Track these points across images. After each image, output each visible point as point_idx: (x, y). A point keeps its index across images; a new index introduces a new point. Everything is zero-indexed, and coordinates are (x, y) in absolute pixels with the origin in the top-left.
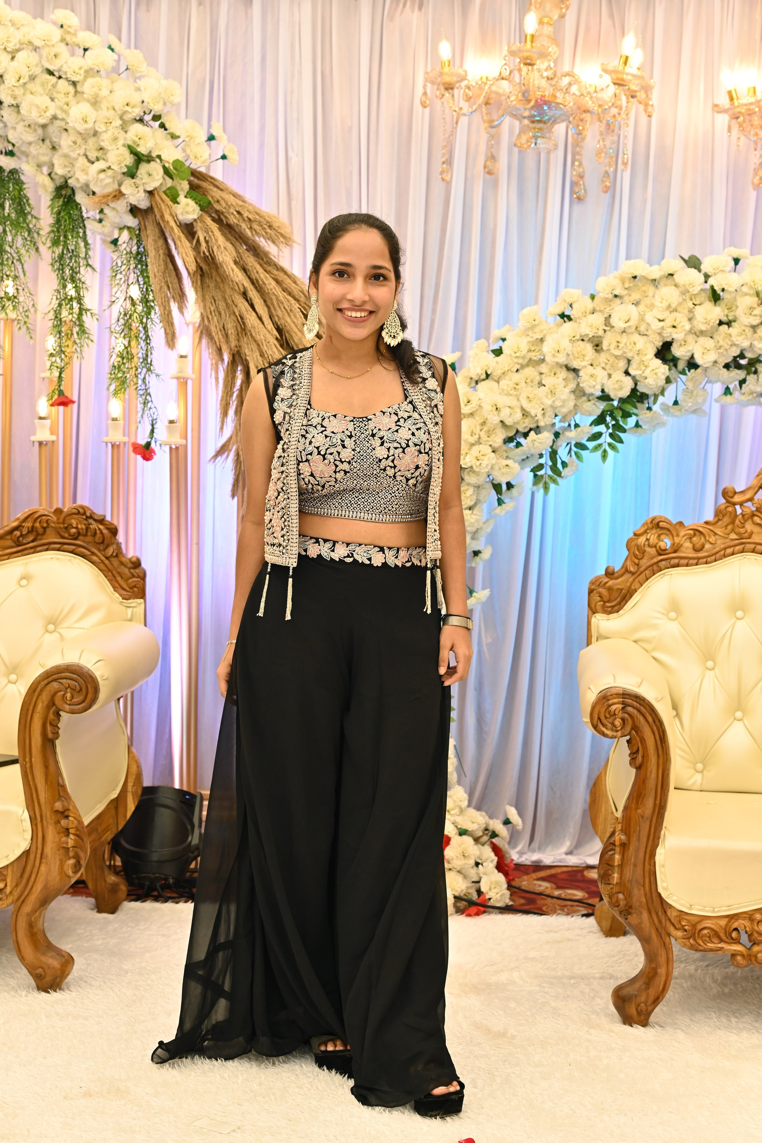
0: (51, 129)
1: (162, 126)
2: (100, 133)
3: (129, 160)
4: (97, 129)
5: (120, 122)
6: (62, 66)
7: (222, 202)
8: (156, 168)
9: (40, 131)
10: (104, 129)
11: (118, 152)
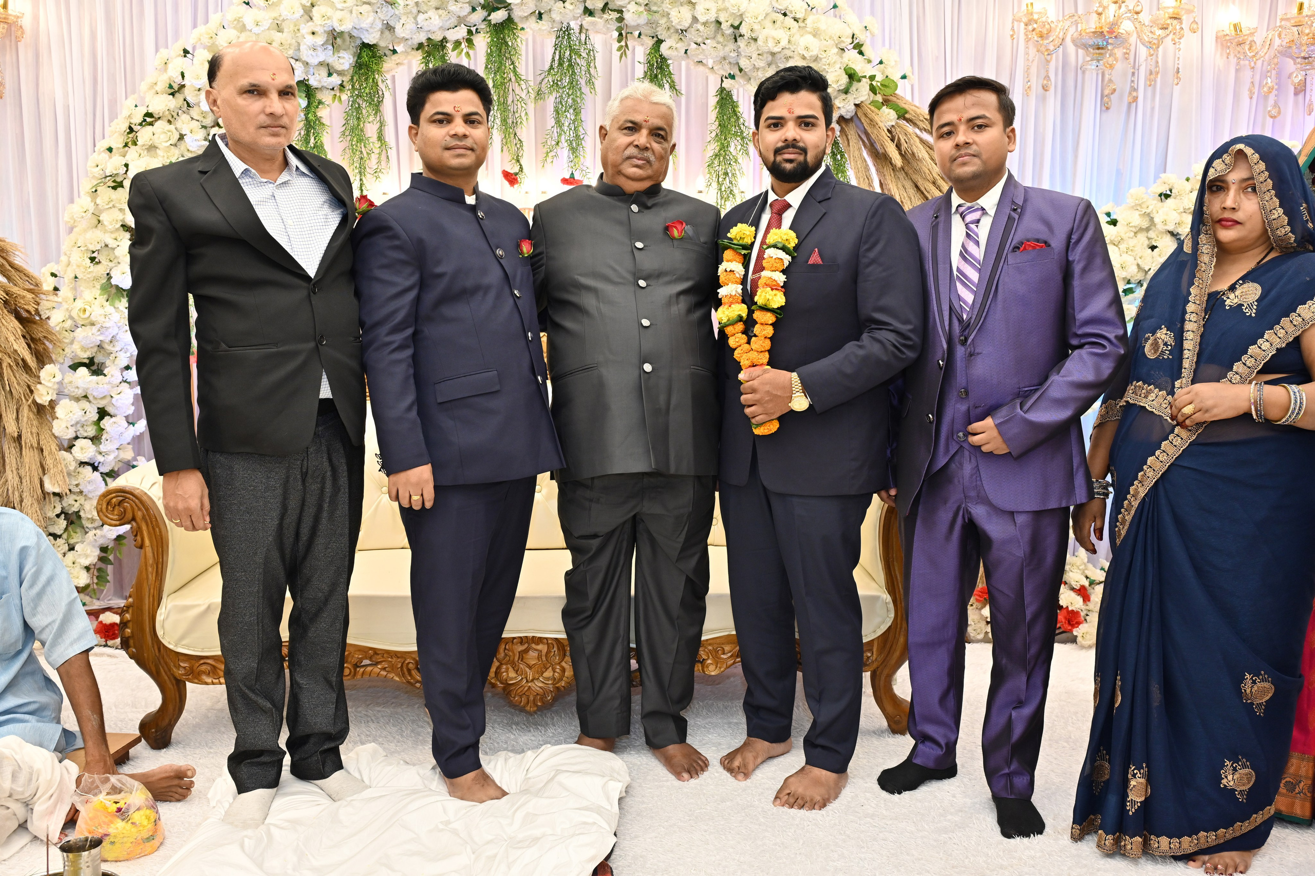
0: (778, 56)
1: (861, 53)
2: (821, 59)
3: (845, 79)
4: (819, 56)
5: (837, 50)
6: (787, 7)
7: (911, 112)
8: (864, 85)
9: (770, 58)
10: (825, 55)
11: (836, 74)
